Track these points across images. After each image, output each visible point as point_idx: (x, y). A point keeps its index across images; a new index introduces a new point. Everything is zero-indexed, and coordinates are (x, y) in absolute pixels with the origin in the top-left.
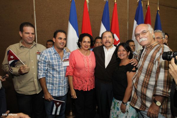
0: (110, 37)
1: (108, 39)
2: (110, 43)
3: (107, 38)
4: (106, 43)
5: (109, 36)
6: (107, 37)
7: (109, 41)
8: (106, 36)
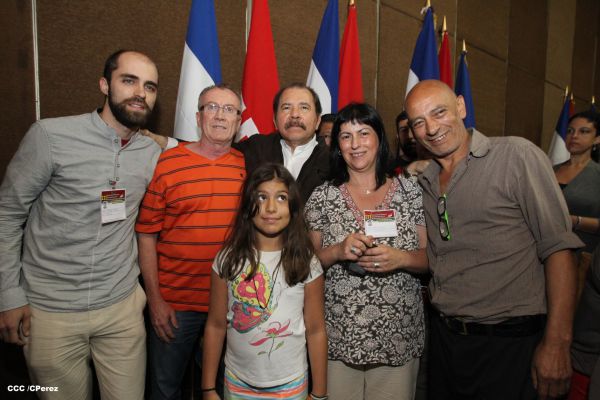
0: (304, 106)
1: (295, 115)
2: (303, 127)
3: (293, 110)
4: (289, 125)
5: (302, 104)
6: (296, 106)
7: (301, 121)
8: (291, 101)
